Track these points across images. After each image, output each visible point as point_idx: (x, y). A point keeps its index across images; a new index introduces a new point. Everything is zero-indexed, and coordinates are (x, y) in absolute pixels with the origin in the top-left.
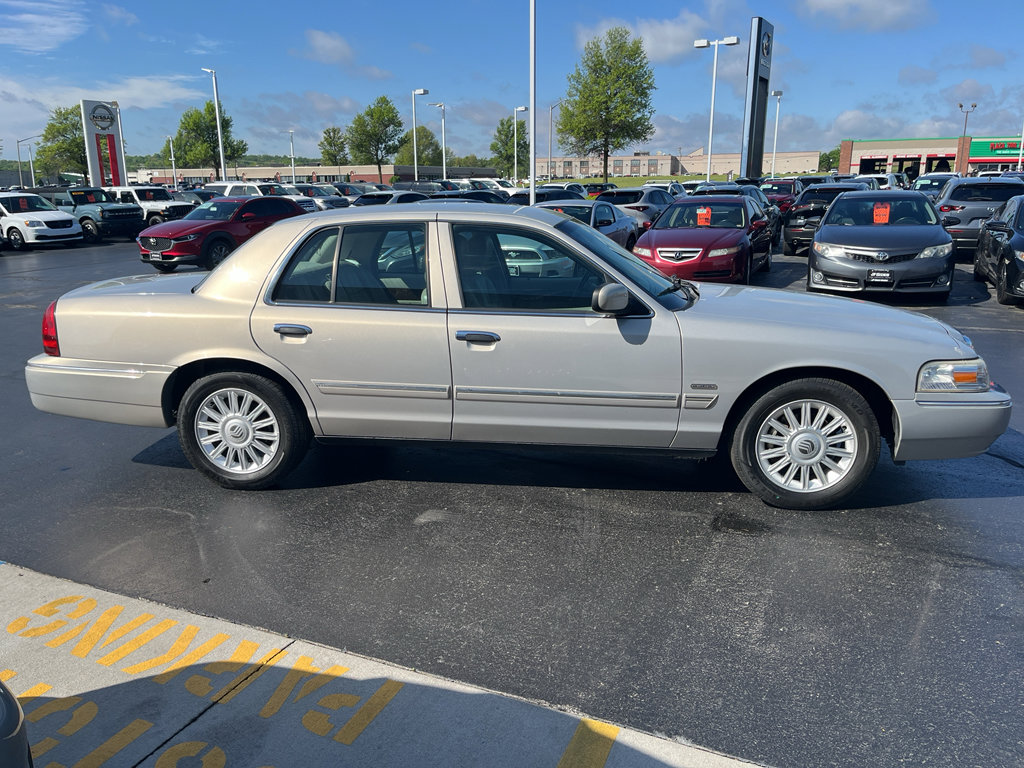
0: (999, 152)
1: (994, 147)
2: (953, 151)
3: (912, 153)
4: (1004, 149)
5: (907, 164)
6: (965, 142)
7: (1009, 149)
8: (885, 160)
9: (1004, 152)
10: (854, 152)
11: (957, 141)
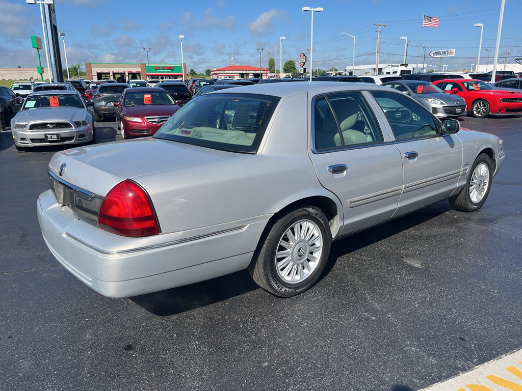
0: (158, 71)
1: (157, 68)
2: (139, 70)
3: (121, 70)
4: (160, 69)
5: (117, 76)
6: (143, 66)
7: (162, 69)
8: (109, 73)
9: (160, 71)
10: (92, 69)
11: (140, 65)
